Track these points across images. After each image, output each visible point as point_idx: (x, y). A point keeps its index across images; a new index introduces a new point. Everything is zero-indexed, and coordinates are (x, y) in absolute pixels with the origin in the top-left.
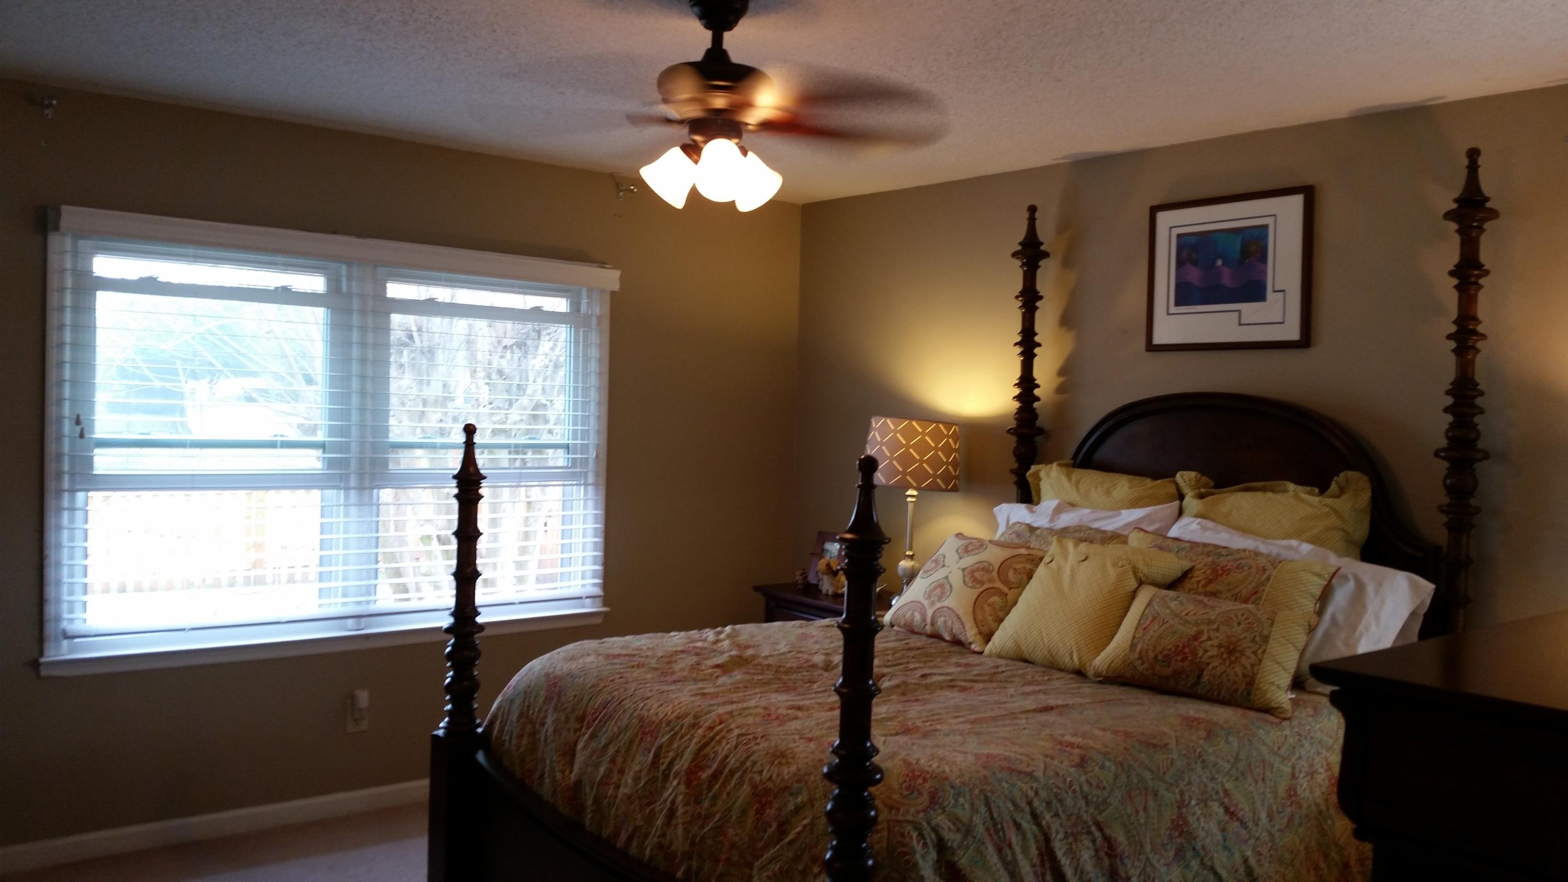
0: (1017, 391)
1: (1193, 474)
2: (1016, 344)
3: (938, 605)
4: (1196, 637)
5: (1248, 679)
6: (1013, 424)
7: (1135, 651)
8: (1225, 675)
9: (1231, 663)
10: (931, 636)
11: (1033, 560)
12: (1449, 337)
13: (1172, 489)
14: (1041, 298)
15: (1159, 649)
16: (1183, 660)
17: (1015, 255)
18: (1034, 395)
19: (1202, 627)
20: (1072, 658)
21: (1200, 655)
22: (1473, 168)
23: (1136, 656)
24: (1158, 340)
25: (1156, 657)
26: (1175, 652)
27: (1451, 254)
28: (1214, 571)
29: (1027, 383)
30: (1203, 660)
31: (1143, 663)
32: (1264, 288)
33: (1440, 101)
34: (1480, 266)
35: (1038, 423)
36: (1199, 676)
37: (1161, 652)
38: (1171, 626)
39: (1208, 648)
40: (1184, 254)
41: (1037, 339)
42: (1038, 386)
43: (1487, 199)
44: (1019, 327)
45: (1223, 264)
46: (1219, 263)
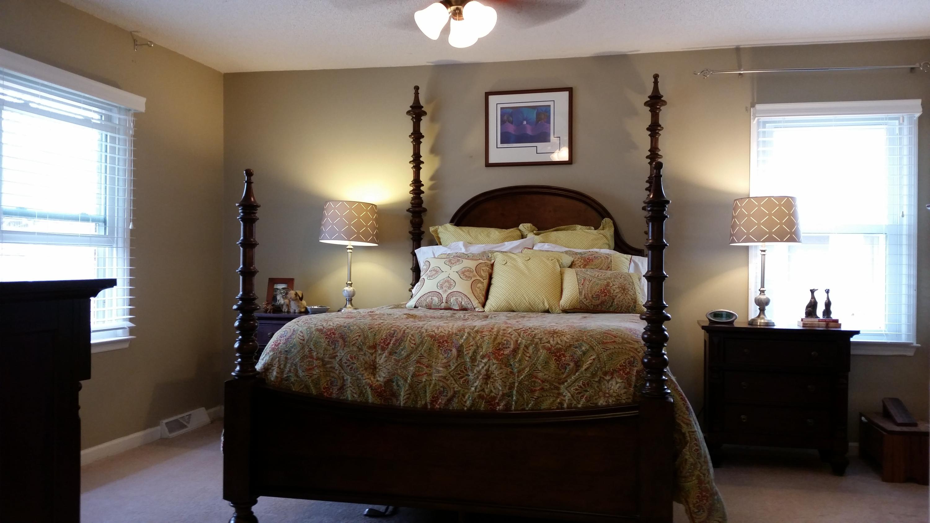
0: (412, 188)
1: (529, 225)
2: (410, 162)
3: (450, 291)
4: (608, 285)
5: (634, 301)
6: (409, 206)
7: (582, 294)
8: (624, 300)
9: (625, 294)
10: (446, 309)
11: (488, 265)
12: (647, 157)
13: (518, 233)
14: (423, 137)
15: (593, 292)
16: (605, 296)
17: (408, 113)
18: (421, 190)
19: (608, 280)
20: (544, 304)
21: (612, 293)
22: (656, 83)
23: (583, 297)
24: (491, 161)
25: (592, 296)
26: (601, 293)
27: (647, 121)
28: (585, 260)
29: (417, 183)
30: (614, 294)
31: (587, 300)
32: (549, 135)
33: (638, 53)
34: (660, 126)
35: (424, 205)
36: (613, 302)
37: (594, 294)
38: (595, 282)
39: (615, 289)
40: (505, 118)
41: (421, 159)
42: (423, 185)
43: (662, 96)
44: (411, 152)
45: (527, 123)
46: (525, 123)
